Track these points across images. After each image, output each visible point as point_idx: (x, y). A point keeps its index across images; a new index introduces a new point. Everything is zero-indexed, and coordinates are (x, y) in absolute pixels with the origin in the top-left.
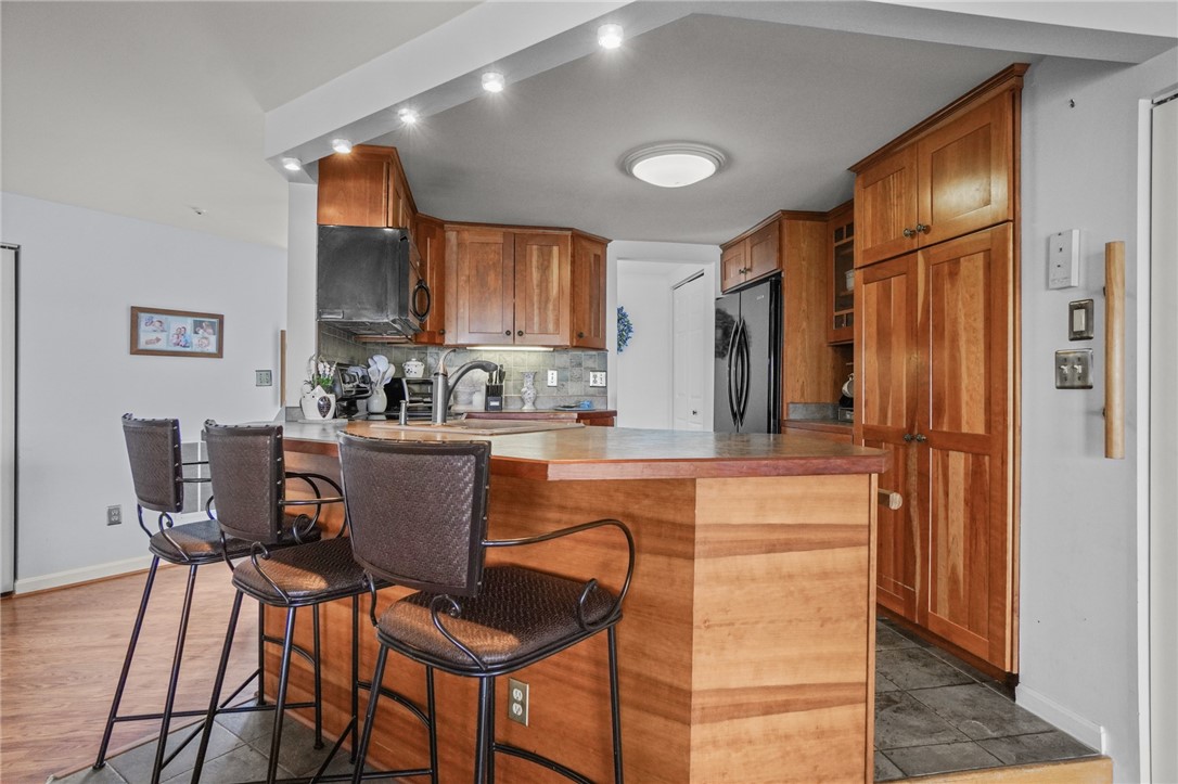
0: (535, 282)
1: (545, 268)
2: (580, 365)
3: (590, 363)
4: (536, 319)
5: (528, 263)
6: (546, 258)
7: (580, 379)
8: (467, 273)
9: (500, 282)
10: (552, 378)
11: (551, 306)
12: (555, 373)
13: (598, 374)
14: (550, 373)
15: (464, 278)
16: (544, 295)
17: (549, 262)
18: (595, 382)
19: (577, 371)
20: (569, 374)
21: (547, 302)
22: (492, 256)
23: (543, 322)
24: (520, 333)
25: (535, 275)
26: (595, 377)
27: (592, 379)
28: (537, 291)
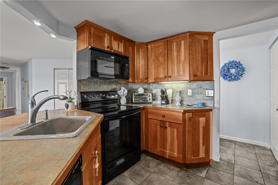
0: (175, 57)
1: (179, 51)
2: (201, 87)
3: (206, 87)
4: (176, 71)
5: (172, 49)
6: (179, 46)
7: (201, 93)
8: (153, 58)
9: (163, 59)
10: (190, 92)
11: (181, 65)
12: (191, 90)
13: (210, 91)
14: (189, 90)
15: (152, 60)
16: (178, 61)
17: (180, 47)
18: (208, 94)
19: (200, 90)
20: (196, 91)
21: (180, 63)
22: (160, 51)
23: (179, 71)
24: (170, 77)
25: (175, 54)
26: (208, 92)
27: (207, 93)
28: (176, 60)
